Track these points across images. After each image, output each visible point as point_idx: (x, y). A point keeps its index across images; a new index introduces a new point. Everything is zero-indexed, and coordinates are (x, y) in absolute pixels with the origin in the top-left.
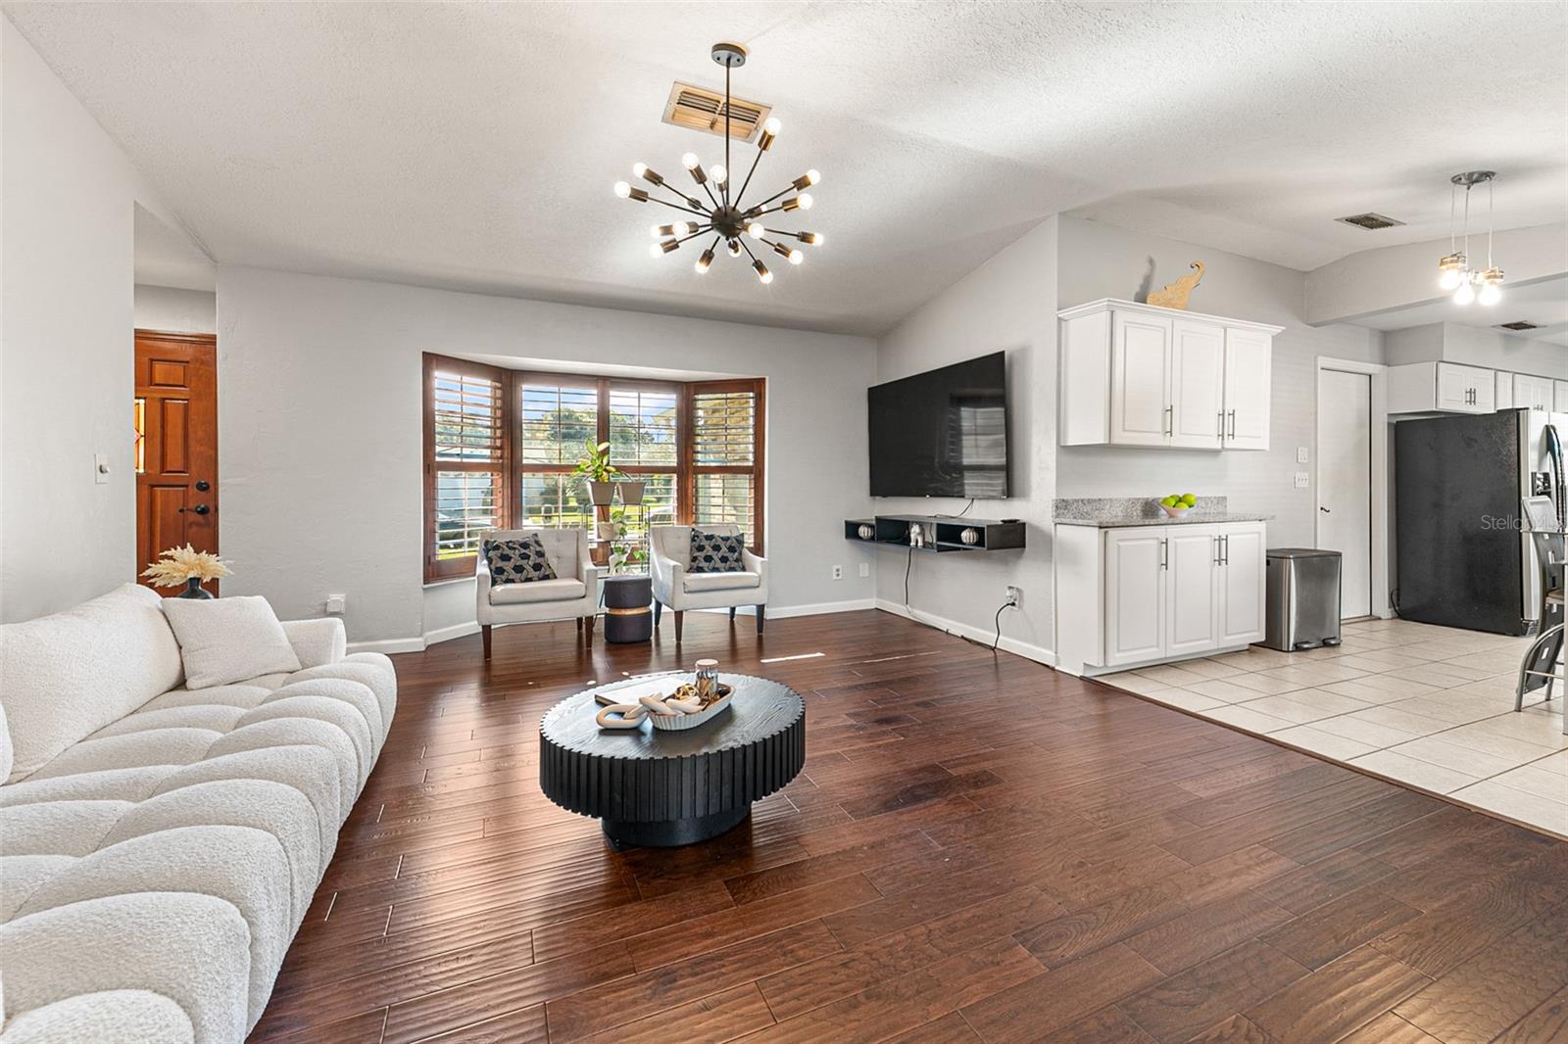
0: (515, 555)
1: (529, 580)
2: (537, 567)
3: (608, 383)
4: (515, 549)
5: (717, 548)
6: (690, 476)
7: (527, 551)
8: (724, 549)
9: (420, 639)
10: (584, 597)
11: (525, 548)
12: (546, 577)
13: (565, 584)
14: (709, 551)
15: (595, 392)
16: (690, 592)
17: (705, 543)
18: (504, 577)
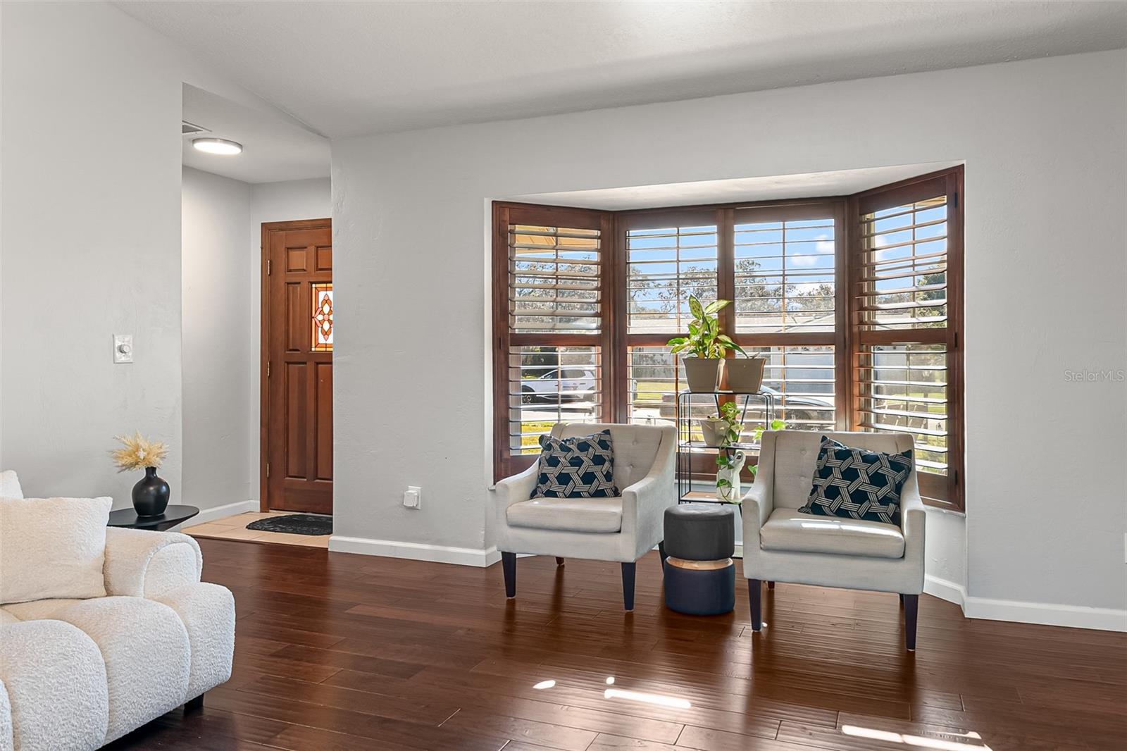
0: (564, 458)
1: (575, 495)
2: (588, 478)
3: (731, 213)
4: (569, 450)
5: (850, 475)
6: (856, 348)
7: (582, 456)
8: (863, 477)
9: (483, 553)
10: (619, 532)
11: (581, 451)
12: (600, 494)
13: (609, 508)
14: (836, 480)
15: (714, 228)
16: (767, 549)
17: (834, 463)
18: (544, 488)
